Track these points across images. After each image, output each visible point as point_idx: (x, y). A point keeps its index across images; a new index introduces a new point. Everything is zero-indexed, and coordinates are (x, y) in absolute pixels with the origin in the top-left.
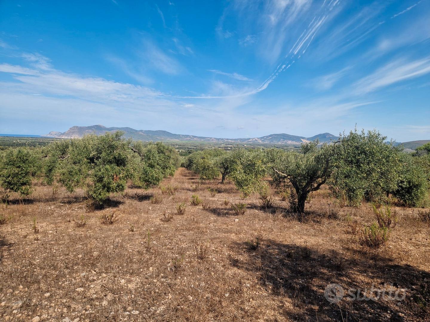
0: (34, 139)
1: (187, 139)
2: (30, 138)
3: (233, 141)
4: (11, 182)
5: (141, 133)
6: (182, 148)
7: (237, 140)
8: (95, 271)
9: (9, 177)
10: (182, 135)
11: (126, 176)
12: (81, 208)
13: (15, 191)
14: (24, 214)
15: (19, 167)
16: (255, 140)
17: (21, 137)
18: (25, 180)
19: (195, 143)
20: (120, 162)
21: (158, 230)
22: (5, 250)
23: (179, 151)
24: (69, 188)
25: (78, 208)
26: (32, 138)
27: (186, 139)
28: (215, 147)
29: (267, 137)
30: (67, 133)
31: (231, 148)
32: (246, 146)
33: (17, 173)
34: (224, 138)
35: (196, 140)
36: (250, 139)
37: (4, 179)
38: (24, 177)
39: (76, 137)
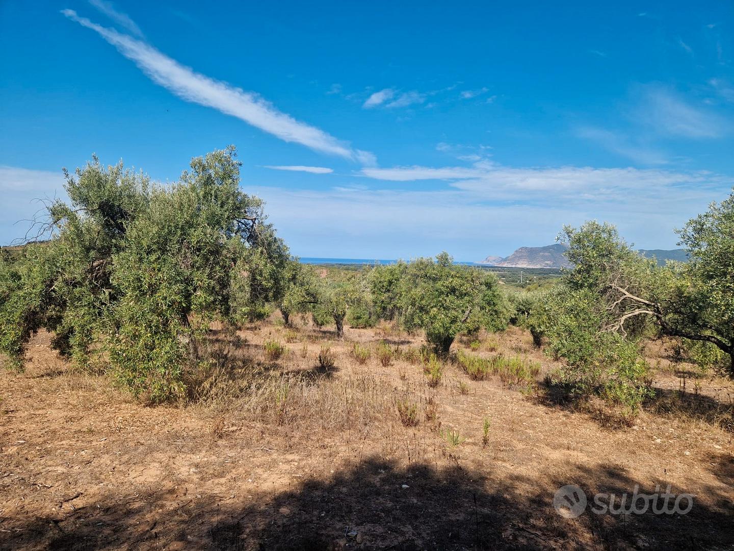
39: (523, 264)
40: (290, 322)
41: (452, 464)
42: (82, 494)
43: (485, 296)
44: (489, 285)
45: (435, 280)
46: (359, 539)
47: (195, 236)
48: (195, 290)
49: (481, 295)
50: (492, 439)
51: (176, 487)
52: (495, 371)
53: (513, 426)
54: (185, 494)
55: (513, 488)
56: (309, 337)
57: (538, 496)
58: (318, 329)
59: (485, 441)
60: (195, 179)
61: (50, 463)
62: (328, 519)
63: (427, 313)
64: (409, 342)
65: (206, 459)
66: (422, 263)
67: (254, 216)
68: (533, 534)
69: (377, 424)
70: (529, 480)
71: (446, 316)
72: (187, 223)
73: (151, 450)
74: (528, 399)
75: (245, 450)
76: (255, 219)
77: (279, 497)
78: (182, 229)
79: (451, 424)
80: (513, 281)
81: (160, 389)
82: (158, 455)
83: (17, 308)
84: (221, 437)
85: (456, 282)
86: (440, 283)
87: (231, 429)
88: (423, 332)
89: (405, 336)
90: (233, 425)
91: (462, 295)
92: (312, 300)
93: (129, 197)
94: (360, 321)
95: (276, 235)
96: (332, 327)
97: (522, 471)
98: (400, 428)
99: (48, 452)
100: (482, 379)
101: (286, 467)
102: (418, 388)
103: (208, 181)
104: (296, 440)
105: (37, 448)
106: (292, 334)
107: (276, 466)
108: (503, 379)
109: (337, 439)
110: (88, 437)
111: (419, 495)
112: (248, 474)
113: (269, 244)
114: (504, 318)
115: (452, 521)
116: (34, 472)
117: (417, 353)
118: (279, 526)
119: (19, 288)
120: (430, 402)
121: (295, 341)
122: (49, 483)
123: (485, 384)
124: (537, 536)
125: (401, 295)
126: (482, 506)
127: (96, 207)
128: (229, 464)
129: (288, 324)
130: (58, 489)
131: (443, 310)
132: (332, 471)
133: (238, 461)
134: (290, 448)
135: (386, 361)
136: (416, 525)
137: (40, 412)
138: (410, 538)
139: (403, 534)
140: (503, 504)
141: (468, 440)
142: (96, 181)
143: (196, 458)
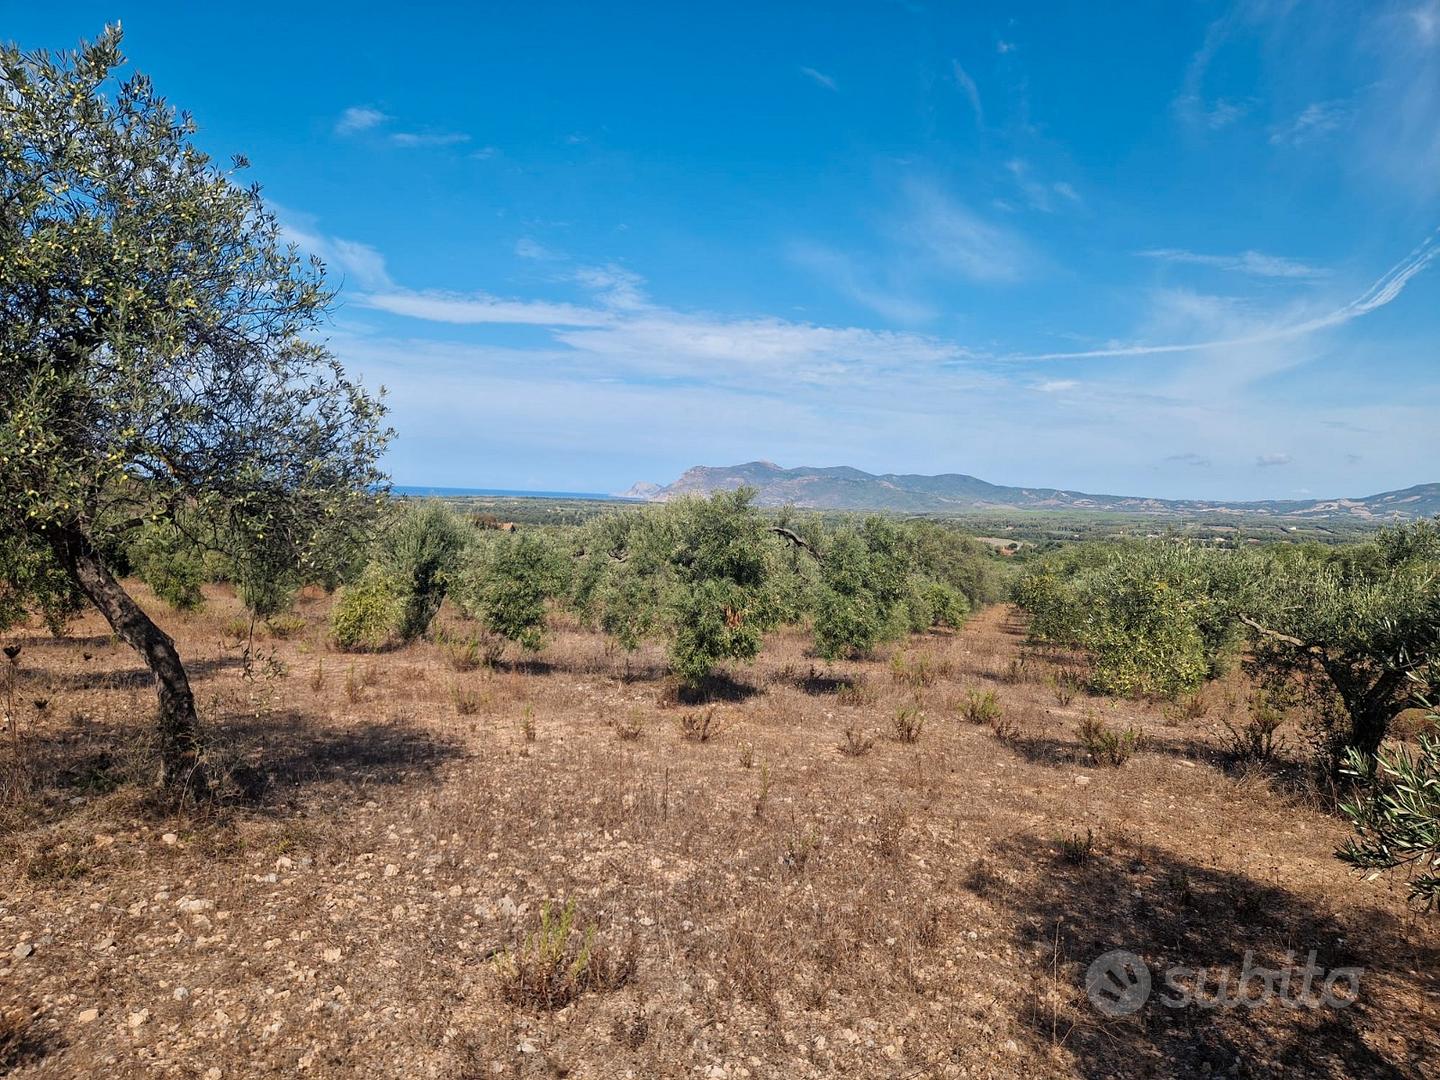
0: (594, 504)
1: (1047, 502)
2: (586, 503)
3: (1236, 512)
4: (502, 616)
5: (886, 484)
6: (1026, 536)
7: (1257, 505)
8: (611, 835)
9: (498, 601)
10: (1027, 490)
11: (761, 615)
12: (650, 695)
13: (511, 639)
14: (520, 696)
15: (521, 578)
16: (1340, 506)
17: (564, 499)
18: (532, 610)
19: (1078, 519)
20: (746, 573)
21: (817, 772)
22: (455, 767)
23: (1016, 546)
24: (625, 638)
25: (642, 696)
26: (590, 500)
27: (1041, 503)
28: (1156, 533)
29: (1401, 494)
30: (675, 486)
31: (1228, 537)
32: (1294, 532)
33: (516, 594)
34: (1196, 500)
35: (1080, 508)
36: (1314, 503)
37: (489, 605)
38: (531, 603)
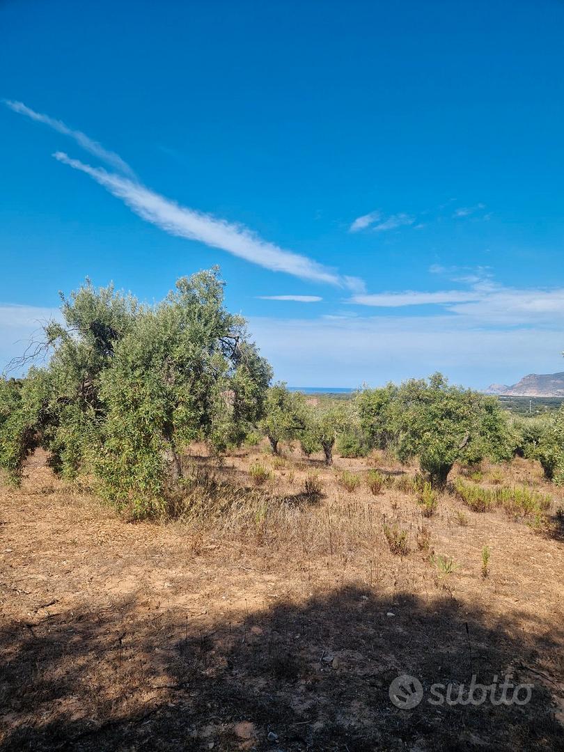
30: (516, 386)
39: (532, 393)
40: (278, 450)
41: (445, 594)
42: (57, 601)
43: (485, 420)
44: (489, 409)
45: (427, 402)
46: (335, 664)
47: (178, 352)
48: (177, 406)
49: (481, 420)
50: (493, 572)
51: (149, 600)
52: (499, 503)
53: (518, 559)
54: (157, 608)
55: (517, 624)
56: (297, 465)
57: (547, 634)
58: (307, 457)
59: (485, 575)
60: (180, 298)
61: (32, 571)
62: (302, 641)
63: (420, 438)
64: (403, 473)
65: (181, 575)
66: (413, 385)
67: (238, 335)
68: (538, 674)
69: (363, 550)
70: (535, 617)
71: (441, 441)
72: (170, 339)
73: (128, 563)
74: (537, 533)
75: (222, 568)
76: (238, 337)
77: (252, 616)
78: (166, 344)
79: (446, 555)
80: (521, 412)
81: (141, 504)
82: (134, 568)
83: (16, 426)
84: (198, 554)
85: (452, 404)
86: (434, 405)
87: (210, 547)
88: (417, 460)
89: (398, 466)
90: (211, 543)
91: (459, 419)
92: (300, 426)
93: (119, 317)
94: (351, 449)
95: (260, 354)
96: (320, 456)
97: (528, 607)
98: (388, 555)
99: (32, 561)
100: (483, 511)
101: (262, 587)
102: (410, 517)
103: (193, 301)
104: (274, 561)
105: (23, 556)
106: (280, 461)
107: (252, 584)
108: (509, 510)
109: (319, 564)
110: (71, 548)
111: (406, 624)
112: (222, 591)
113: (252, 363)
114: (509, 445)
115: (443, 654)
116: (17, 579)
117: (410, 481)
118: (249, 645)
119: (20, 407)
120: (424, 531)
121: (283, 468)
122: (29, 590)
123: (487, 516)
124: (543, 676)
125: (391, 418)
126: (479, 640)
127: (88, 327)
128: (204, 581)
129: (276, 451)
130: (36, 595)
131: (437, 434)
132: (311, 594)
133: (214, 578)
134: (269, 569)
135: (376, 489)
136: (401, 655)
137: (31, 524)
138: (393, 668)
139: (385, 663)
140: (503, 639)
141: (464, 572)
142: (89, 302)
143: (173, 573)
